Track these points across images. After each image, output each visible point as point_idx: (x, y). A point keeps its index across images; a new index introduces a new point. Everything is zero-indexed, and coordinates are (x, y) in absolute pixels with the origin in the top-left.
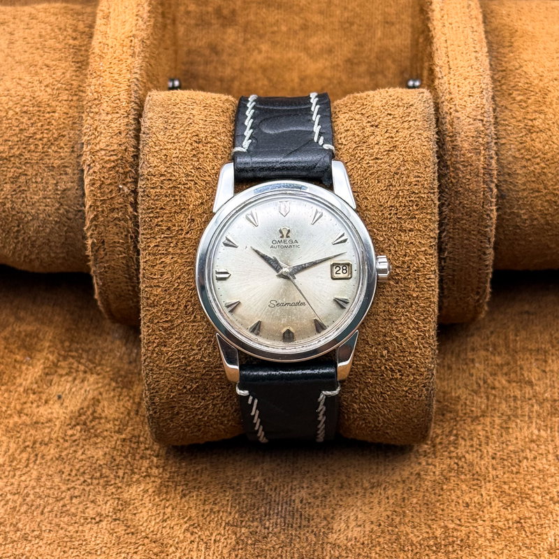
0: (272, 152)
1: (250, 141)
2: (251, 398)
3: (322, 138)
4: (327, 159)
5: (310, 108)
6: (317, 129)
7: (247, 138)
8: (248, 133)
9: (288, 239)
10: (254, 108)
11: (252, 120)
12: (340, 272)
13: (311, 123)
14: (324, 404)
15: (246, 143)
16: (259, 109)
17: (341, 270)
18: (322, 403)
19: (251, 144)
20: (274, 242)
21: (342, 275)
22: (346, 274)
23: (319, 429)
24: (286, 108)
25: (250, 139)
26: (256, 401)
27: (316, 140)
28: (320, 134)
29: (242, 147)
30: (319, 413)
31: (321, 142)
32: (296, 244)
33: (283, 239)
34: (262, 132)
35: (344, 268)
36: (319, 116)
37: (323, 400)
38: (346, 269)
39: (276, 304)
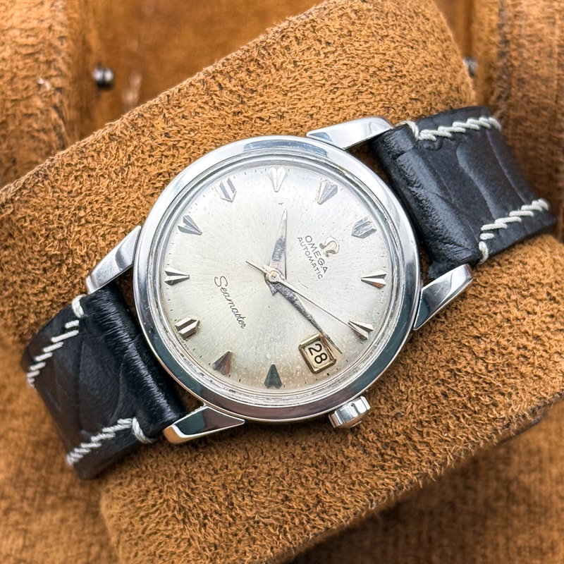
0: (435, 174)
1: (434, 138)
2: (76, 323)
3: (491, 236)
4: (466, 255)
5: (523, 204)
6: (500, 223)
7: (435, 132)
8: (443, 131)
9: (323, 257)
10: (483, 127)
11: (463, 130)
12: (316, 354)
13: (505, 213)
14: (117, 433)
15: (427, 134)
16: (485, 136)
17: (319, 354)
18: (117, 428)
19: (430, 141)
20: (309, 239)
21: (311, 358)
22: (315, 364)
23: (79, 447)
24: (505, 171)
25: (437, 136)
26: (75, 333)
27: (485, 227)
28: (496, 231)
29: (420, 132)
30: (101, 433)
31: (484, 236)
32: (321, 270)
33: (319, 249)
34: (454, 151)
35: (323, 357)
36: (520, 219)
37: (123, 427)
38: (322, 360)
39: (223, 286)
